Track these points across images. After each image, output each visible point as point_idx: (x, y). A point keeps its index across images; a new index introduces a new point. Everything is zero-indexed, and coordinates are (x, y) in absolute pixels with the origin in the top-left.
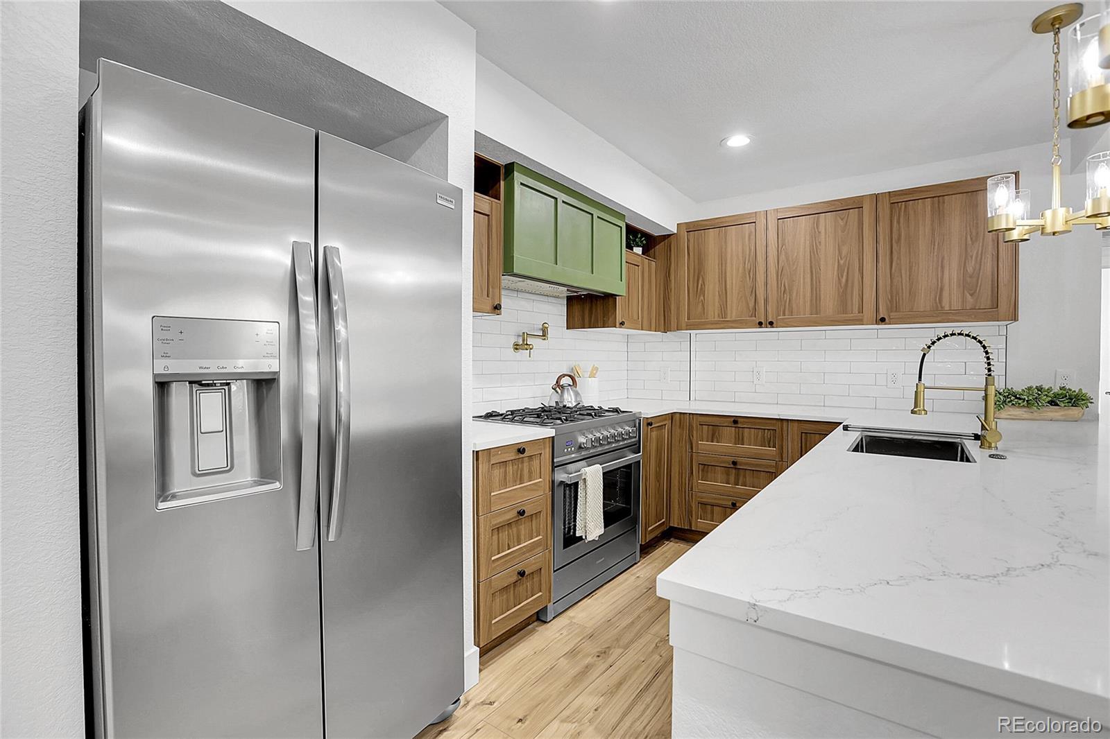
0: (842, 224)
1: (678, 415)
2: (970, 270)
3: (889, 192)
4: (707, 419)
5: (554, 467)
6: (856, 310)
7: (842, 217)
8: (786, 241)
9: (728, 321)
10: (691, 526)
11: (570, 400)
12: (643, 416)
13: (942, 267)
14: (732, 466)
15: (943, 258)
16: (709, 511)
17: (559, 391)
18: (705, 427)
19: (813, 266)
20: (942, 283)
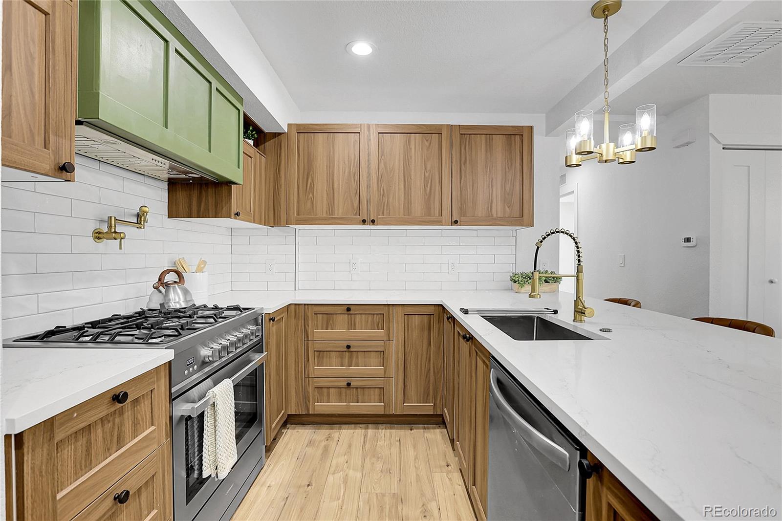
0: (427, 144)
1: (293, 307)
2: (508, 189)
3: (459, 125)
4: (323, 309)
5: (172, 399)
6: (437, 213)
7: (427, 139)
8: (385, 152)
9: (335, 218)
10: (308, 410)
11: (177, 300)
12: (265, 312)
13: (492, 186)
14: (346, 350)
15: (492, 179)
16: (325, 394)
17: (163, 291)
18: (320, 316)
19: (406, 175)
20: (492, 197)
